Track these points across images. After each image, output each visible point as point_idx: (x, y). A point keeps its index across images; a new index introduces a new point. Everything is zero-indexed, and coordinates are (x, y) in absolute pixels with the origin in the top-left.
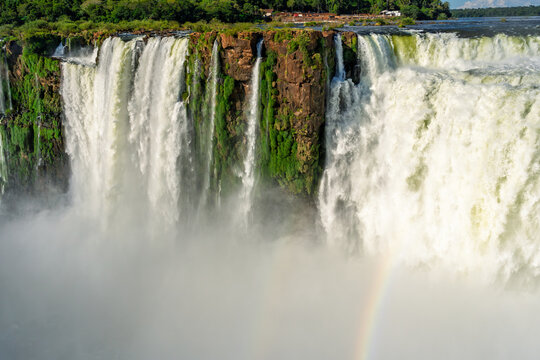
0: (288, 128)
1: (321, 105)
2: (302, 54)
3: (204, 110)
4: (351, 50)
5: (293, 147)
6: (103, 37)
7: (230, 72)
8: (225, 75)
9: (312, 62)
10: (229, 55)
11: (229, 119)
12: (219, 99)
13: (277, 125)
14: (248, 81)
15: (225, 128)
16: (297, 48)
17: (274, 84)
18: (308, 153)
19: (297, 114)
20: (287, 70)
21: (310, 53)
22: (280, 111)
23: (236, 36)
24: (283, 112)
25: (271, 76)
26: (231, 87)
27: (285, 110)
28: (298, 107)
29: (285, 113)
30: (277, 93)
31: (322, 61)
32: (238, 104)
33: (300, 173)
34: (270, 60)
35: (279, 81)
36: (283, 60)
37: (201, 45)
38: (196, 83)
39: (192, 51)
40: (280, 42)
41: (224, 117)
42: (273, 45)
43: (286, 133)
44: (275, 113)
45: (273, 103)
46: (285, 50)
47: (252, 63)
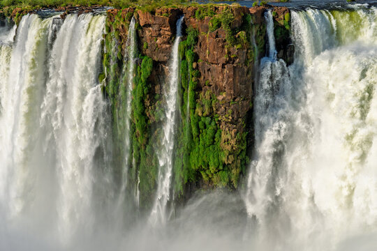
0: (211, 115)
1: (247, 88)
2: (225, 33)
3: (121, 92)
4: (283, 27)
5: (217, 135)
6: (22, 13)
7: (148, 52)
8: (143, 55)
9: (236, 41)
10: (147, 33)
11: (148, 103)
12: (136, 82)
13: (198, 110)
14: (167, 62)
15: (143, 114)
16: (219, 25)
17: (194, 65)
18: (233, 142)
19: (220, 98)
20: (209, 50)
21: (234, 31)
22: (201, 94)
23: (153, 13)
24: (205, 96)
25: (192, 57)
26: (149, 68)
27: (208, 93)
28: (222, 91)
29: (208, 97)
30: (199, 75)
31: (248, 39)
32: (157, 88)
33: (224, 165)
34: (190, 37)
35: (200, 62)
36: (204, 39)
37: (118, 22)
38: (113, 64)
39: (109, 30)
40: (202, 19)
41: (142, 101)
42: (195, 22)
43: (208, 119)
44: (196, 98)
45: (194, 86)
46: (207, 28)
47: (170, 42)
